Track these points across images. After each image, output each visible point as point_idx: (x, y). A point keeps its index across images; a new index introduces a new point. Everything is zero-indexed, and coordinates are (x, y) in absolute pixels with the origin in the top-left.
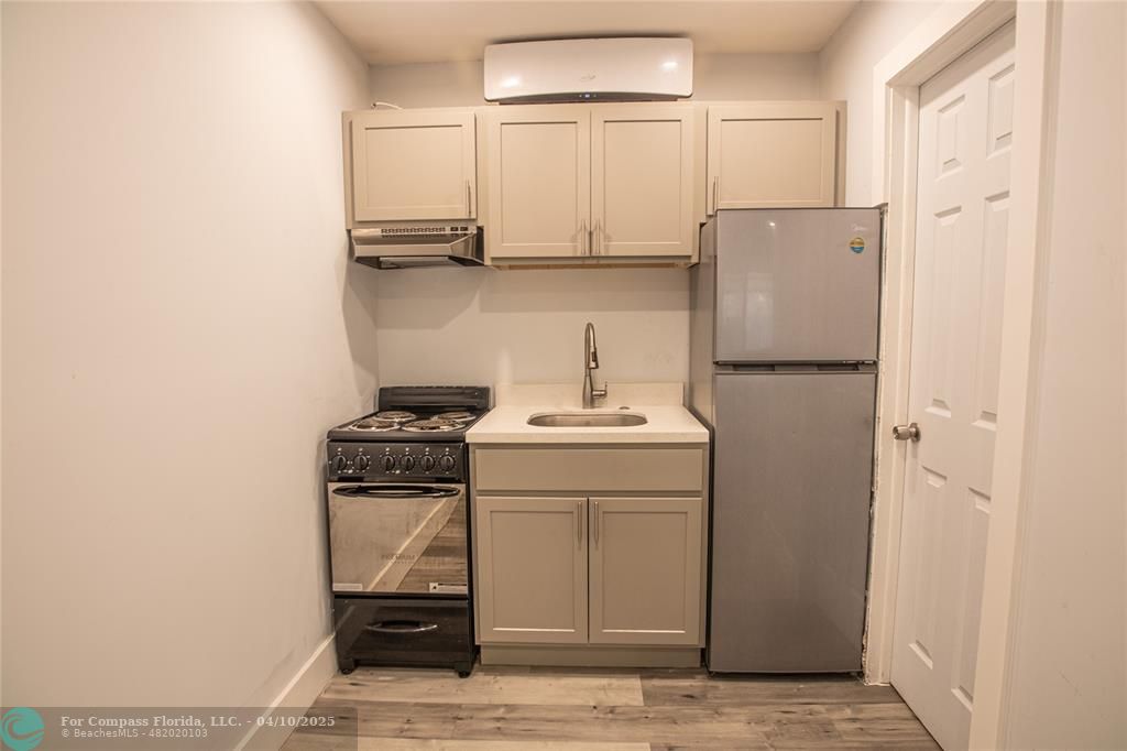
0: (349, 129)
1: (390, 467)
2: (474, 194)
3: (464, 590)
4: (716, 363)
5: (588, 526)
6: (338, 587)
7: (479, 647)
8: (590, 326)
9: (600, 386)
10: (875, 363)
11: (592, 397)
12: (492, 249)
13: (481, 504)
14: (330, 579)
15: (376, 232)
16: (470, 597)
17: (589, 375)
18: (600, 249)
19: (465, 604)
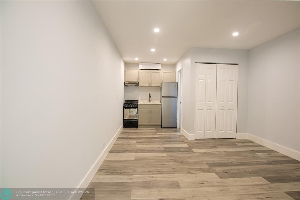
2: (138, 79)
3: (137, 119)
4: (162, 97)
5: (150, 112)
6: (124, 119)
7: (138, 125)
8: (150, 93)
9: (150, 100)
10: (177, 97)
11: (150, 101)
12: (140, 85)
13: (139, 110)
15: (127, 83)
17: (149, 99)
18: (151, 85)
19: (137, 121)
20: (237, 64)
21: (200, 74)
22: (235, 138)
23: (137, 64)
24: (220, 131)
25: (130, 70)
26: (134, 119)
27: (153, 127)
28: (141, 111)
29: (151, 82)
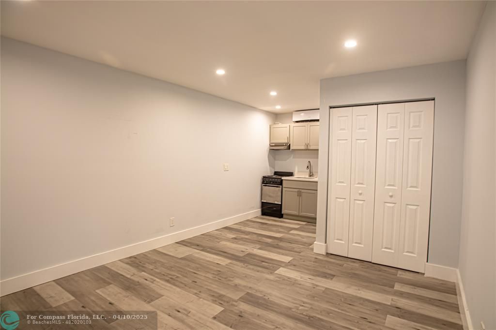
0: (270, 127)
1: (271, 182)
2: (289, 138)
3: (280, 203)
5: (300, 194)
6: (262, 201)
7: (283, 214)
8: (309, 162)
12: (291, 148)
13: (284, 189)
14: (261, 199)
15: (273, 145)
16: (281, 205)
17: (310, 171)
18: (309, 148)
20: (434, 99)
21: (341, 129)
22: (423, 272)
23: (289, 114)
24: (383, 250)
25: (280, 124)
26: (276, 203)
27: (303, 219)
28: (286, 191)
29: (308, 142)
